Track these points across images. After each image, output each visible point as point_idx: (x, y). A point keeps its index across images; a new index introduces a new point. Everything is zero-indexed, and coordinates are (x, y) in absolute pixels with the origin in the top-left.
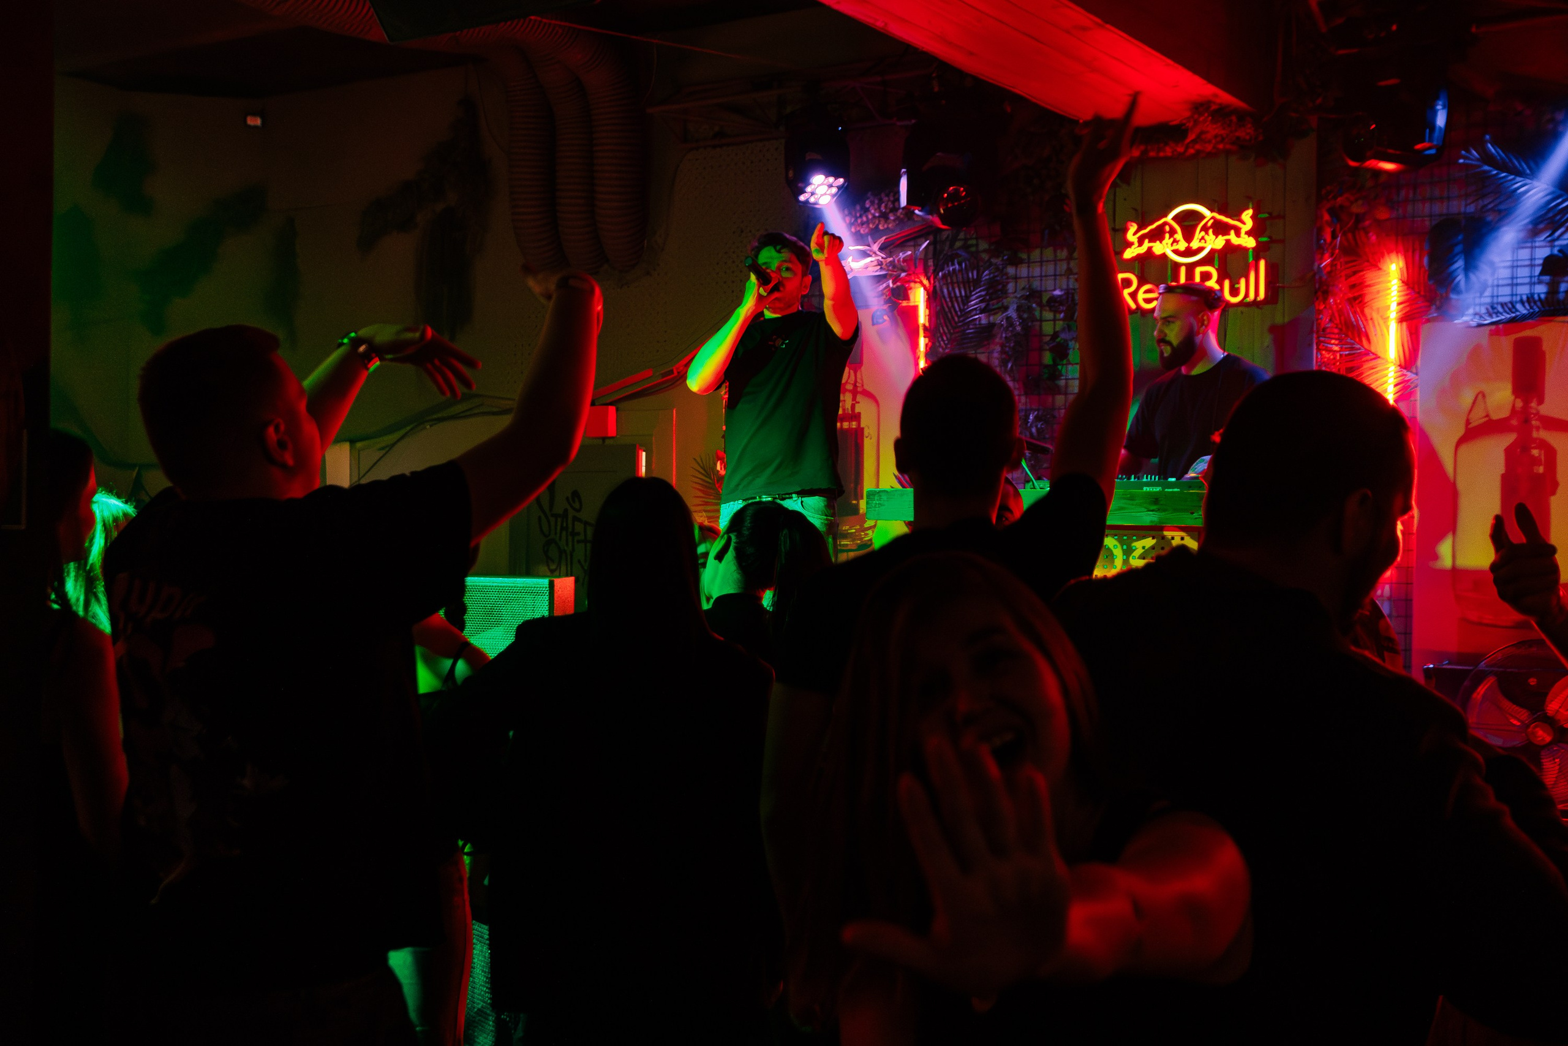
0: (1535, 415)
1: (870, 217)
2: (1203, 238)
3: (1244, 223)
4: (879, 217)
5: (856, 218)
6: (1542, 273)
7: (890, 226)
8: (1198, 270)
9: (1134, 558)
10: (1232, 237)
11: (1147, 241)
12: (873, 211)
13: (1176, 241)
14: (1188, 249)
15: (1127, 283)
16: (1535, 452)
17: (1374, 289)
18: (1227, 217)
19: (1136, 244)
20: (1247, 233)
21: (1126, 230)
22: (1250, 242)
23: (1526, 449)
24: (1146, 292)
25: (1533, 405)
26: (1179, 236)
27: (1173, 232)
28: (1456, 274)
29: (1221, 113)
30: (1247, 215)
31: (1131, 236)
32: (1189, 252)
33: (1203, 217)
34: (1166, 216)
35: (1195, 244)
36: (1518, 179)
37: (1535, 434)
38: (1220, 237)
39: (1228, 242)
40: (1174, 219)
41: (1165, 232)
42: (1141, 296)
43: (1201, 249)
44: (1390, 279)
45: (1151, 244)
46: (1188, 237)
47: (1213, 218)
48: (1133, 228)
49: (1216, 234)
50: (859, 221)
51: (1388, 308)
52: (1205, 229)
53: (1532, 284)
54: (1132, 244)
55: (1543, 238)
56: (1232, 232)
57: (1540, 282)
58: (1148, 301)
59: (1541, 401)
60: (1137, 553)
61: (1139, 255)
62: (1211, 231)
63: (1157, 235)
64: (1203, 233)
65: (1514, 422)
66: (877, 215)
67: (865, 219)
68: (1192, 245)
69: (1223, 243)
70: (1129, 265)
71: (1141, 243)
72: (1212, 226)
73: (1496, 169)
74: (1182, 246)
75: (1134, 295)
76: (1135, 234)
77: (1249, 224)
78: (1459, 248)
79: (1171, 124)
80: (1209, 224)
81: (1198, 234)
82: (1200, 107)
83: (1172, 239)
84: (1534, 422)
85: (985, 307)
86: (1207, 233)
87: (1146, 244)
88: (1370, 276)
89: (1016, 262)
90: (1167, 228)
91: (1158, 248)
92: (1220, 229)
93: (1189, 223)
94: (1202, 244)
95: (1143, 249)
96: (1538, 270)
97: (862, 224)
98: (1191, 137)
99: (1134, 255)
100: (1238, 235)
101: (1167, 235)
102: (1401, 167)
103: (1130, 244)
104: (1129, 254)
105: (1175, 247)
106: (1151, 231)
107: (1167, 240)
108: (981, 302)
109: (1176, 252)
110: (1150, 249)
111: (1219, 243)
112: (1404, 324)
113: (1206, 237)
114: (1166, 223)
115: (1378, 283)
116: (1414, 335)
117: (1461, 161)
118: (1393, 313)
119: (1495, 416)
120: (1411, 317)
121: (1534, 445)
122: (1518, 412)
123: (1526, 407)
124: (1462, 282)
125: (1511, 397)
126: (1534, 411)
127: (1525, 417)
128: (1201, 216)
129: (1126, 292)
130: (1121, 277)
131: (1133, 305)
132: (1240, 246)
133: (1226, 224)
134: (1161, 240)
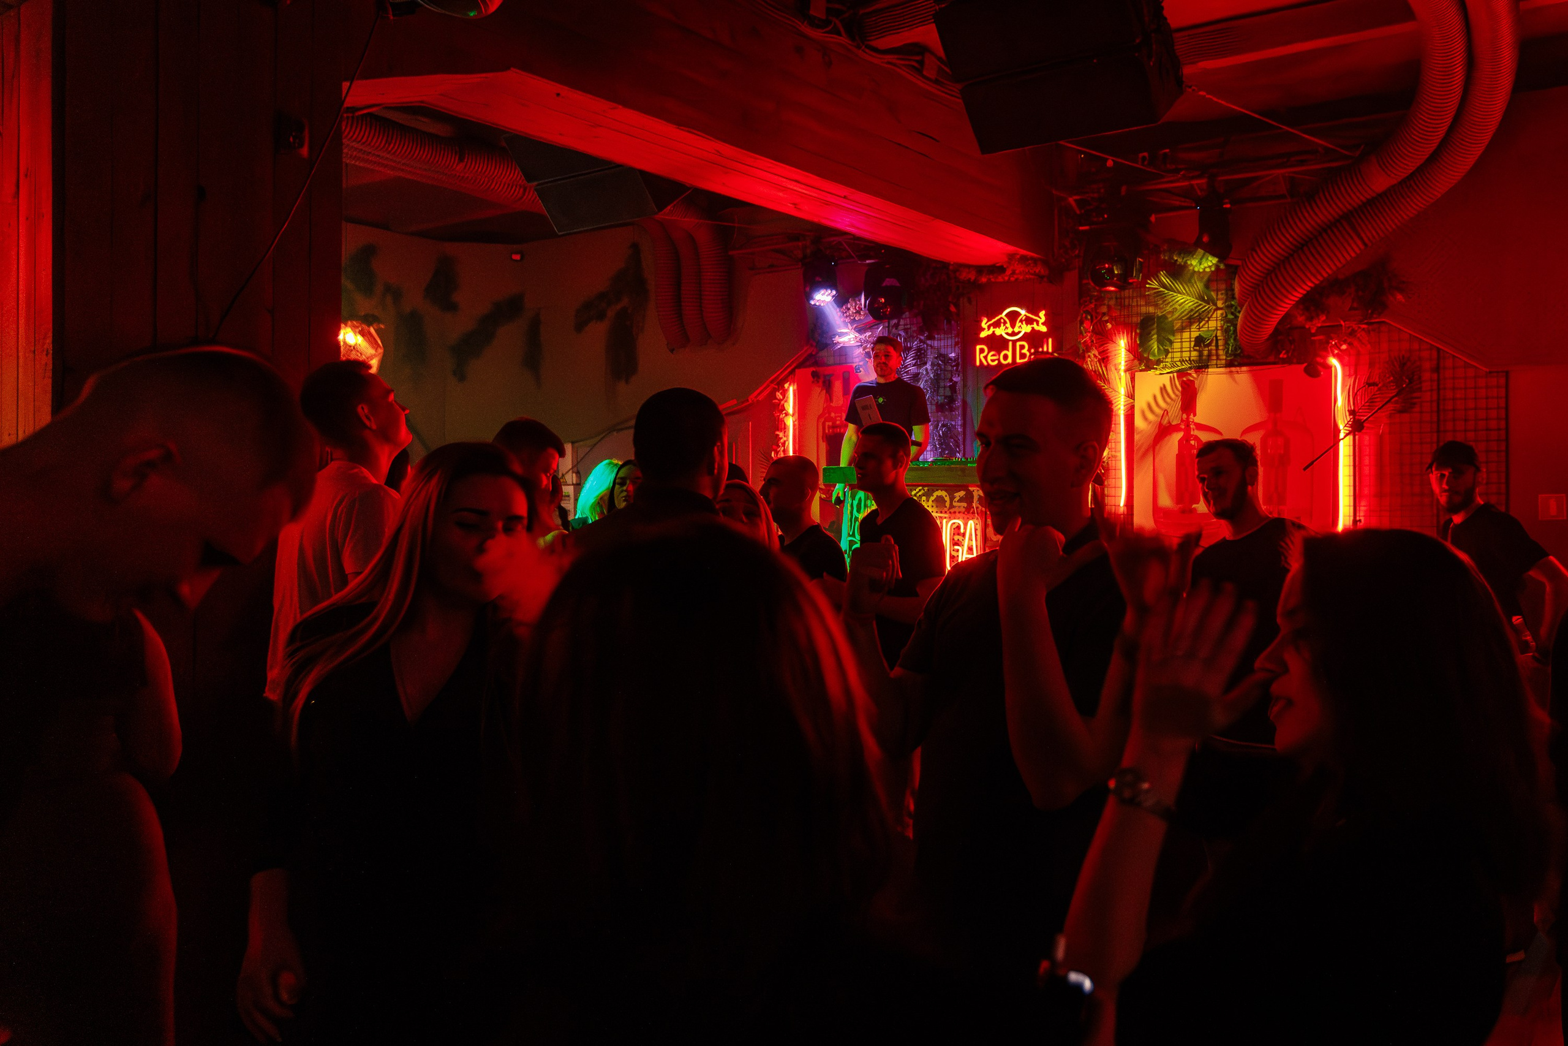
0: (1193, 422)
1: (851, 313)
2: (1020, 326)
3: (1041, 318)
4: (855, 313)
5: (844, 313)
6: (1195, 346)
7: (861, 318)
8: (1018, 344)
9: (955, 502)
10: (1035, 325)
11: (992, 327)
12: (852, 310)
13: (1007, 328)
14: (1013, 332)
15: (982, 351)
16: (1192, 442)
17: (1113, 354)
18: (1032, 315)
19: (987, 329)
20: (1042, 324)
21: (982, 321)
22: (1044, 329)
23: (1188, 441)
24: (992, 356)
25: (1192, 416)
26: (1008, 325)
27: (1005, 323)
28: (1152, 346)
29: (1023, 259)
30: (1042, 314)
31: (984, 325)
32: (1013, 334)
33: (1020, 314)
34: (1001, 314)
35: (1016, 330)
36: (1179, 295)
37: (1192, 433)
38: (1029, 325)
39: (1033, 328)
40: (1005, 316)
41: (1001, 323)
42: (989, 358)
43: (1019, 332)
44: (1120, 348)
45: (994, 329)
46: (1013, 326)
47: (1025, 315)
48: (985, 320)
49: (1027, 324)
50: (845, 315)
51: (1120, 363)
52: (1021, 321)
53: (1190, 351)
54: (984, 329)
55: (1194, 327)
56: (1035, 323)
57: (1195, 350)
58: (993, 361)
59: (1195, 415)
60: (956, 499)
61: (988, 336)
62: (1024, 322)
63: (997, 325)
64: (1020, 324)
65: (1183, 427)
66: (854, 311)
67: (848, 314)
68: (1015, 330)
69: (1031, 329)
70: (984, 341)
71: (989, 329)
72: (1025, 320)
73: (1167, 290)
74: (1010, 330)
75: (986, 357)
76: (986, 324)
77: (1043, 319)
78: (1155, 331)
79: (997, 265)
80: (1023, 318)
81: (1018, 324)
82: (1011, 257)
83: (1005, 327)
84: (1191, 426)
85: (915, 363)
86: (1022, 324)
87: (992, 329)
88: (1111, 346)
89: (931, 337)
90: (1002, 321)
91: (999, 331)
92: (1029, 321)
93: (1013, 317)
94: (1020, 330)
95: (990, 332)
96: (1193, 344)
97: (847, 317)
98: (1008, 272)
99: (986, 335)
100: (1038, 325)
101: (1002, 325)
102: (1117, 289)
103: (983, 329)
104: (983, 335)
105: (1006, 331)
106: (994, 322)
107: (1003, 327)
108: (913, 360)
109: (1007, 334)
110: (994, 332)
111: (1027, 329)
112: (1127, 373)
113: (1022, 326)
114: (1001, 318)
115: (1116, 350)
116: (1133, 379)
117: (1147, 286)
118: (1122, 367)
119: (1174, 423)
120: (1131, 370)
121: (1192, 439)
122: (1184, 421)
123: (1188, 418)
124: (1156, 350)
125: (1181, 413)
126: (1192, 420)
127: (1187, 423)
128: (1019, 314)
129: (982, 355)
130: (978, 347)
131: (985, 363)
132: (1039, 331)
133: (1032, 318)
134: (999, 326)
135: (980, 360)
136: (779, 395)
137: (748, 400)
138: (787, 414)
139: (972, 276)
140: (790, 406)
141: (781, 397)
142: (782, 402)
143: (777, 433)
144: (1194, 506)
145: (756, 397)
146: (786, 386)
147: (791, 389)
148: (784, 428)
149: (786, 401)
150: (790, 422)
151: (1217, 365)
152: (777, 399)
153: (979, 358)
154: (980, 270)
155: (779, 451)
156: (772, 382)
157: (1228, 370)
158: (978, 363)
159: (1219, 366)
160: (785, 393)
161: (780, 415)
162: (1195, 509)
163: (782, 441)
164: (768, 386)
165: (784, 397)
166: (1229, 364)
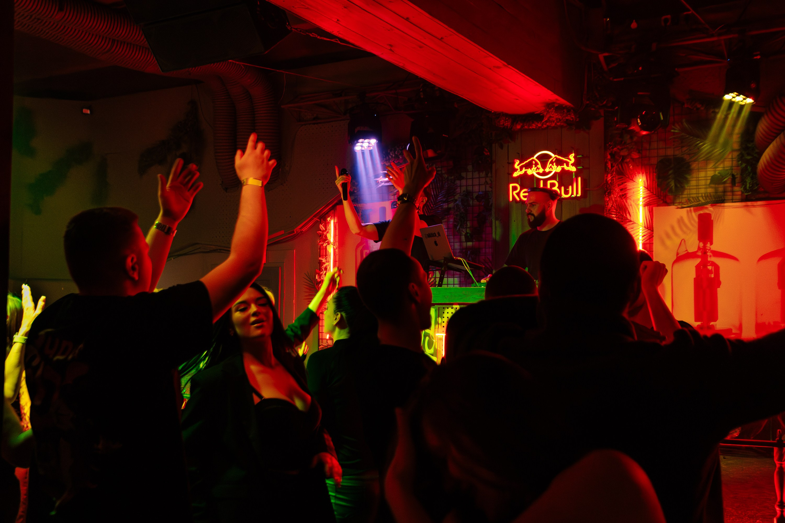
0: (709, 250)
1: (390, 157)
2: (551, 167)
3: (570, 160)
6: (711, 183)
7: (400, 161)
8: (549, 182)
10: (565, 166)
11: (524, 168)
12: (391, 154)
13: (538, 168)
14: (544, 172)
15: (515, 188)
16: (710, 268)
17: (632, 191)
18: (562, 157)
19: (519, 170)
20: (572, 164)
21: (514, 163)
22: (573, 169)
23: (705, 266)
25: (708, 245)
26: (539, 166)
27: (536, 164)
28: (670, 184)
29: (560, 108)
30: (572, 156)
31: (516, 166)
32: (544, 174)
34: (533, 156)
35: (547, 170)
36: (699, 139)
37: (709, 259)
38: (559, 166)
39: (563, 169)
40: (537, 158)
41: (533, 164)
42: (522, 194)
43: (550, 172)
44: (639, 186)
45: (526, 170)
46: (544, 167)
47: (555, 157)
48: (517, 162)
49: (557, 165)
51: (639, 199)
52: (552, 163)
53: (707, 188)
54: (516, 170)
55: (710, 167)
56: (565, 164)
57: (711, 187)
59: (711, 243)
61: (520, 175)
62: (554, 164)
63: (529, 166)
64: (551, 165)
65: (699, 254)
68: (545, 170)
69: (561, 169)
70: (515, 180)
71: (521, 170)
72: (556, 161)
73: (688, 135)
74: (541, 171)
75: (518, 194)
76: (518, 165)
77: (573, 160)
78: (672, 171)
79: (536, 113)
80: (554, 160)
81: (549, 165)
82: (549, 105)
83: (536, 168)
84: (708, 253)
85: (446, 200)
86: (553, 165)
87: (524, 170)
88: (630, 185)
89: (460, 178)
90: (534, 162)
91: (531, 172)
92: (559, 162)
93: (544, 160)
94: (551, 170)
95: (522, 172)
96: (709, 181)
98: (545, 119)
99: (518, 175)
100: (568, 165)
101: (534, 166)
104: (515, 175)
105: (538, 171)
106: (526, 163)
107: (534, 168)
108: (444, 197)
109: (538, 173)
110: (526, 172)
111: (558, 169)
112: (646, 208)
113: (552, 166)
114: (533, 160)
115: (634, 188)
116: (651, 212)
117: (672, 131)
118: (641, 202)
119: (690, 251)
120: (650, 204)
121: (709, 264)
122: (701, 249)
123: (705, 246)
124: (673, 187)
125: (698, 242)
126: (708, 248)
127: (704, 251)
128: (550, 157)
129: (515, 192)
130: (511, 185)
131: (518, 199)
132: (569, 170)
133: (562, 160)
134: (531, 168)
135: (513, 196)
136: (322, 227)
137: (293, 232)
138: (329, 243)
139: (508, 124)
140: (331, 237)
141: (324, 229)
142: (325, 233)
143: (320, 259)
144: (712, 323)
145: (301, 228)
146: (329, 219)
147: (332, 222)
148: (326, 255)
149: (327, 233)
150: (331, 249)
151: (732, 199)
152: (320, 230)
153: (512, 194)
154: (516, 118)
155: (322, 274)
156: (315, 216)
157: (743, 204)
158: (511, 199)
159: (734, 201)
160: (327, 224)
161: (323, 244)
162: (713, 326)
163: (325, 266)
164: (312, 219)
165: (326, 229)
166: (745, 199)
